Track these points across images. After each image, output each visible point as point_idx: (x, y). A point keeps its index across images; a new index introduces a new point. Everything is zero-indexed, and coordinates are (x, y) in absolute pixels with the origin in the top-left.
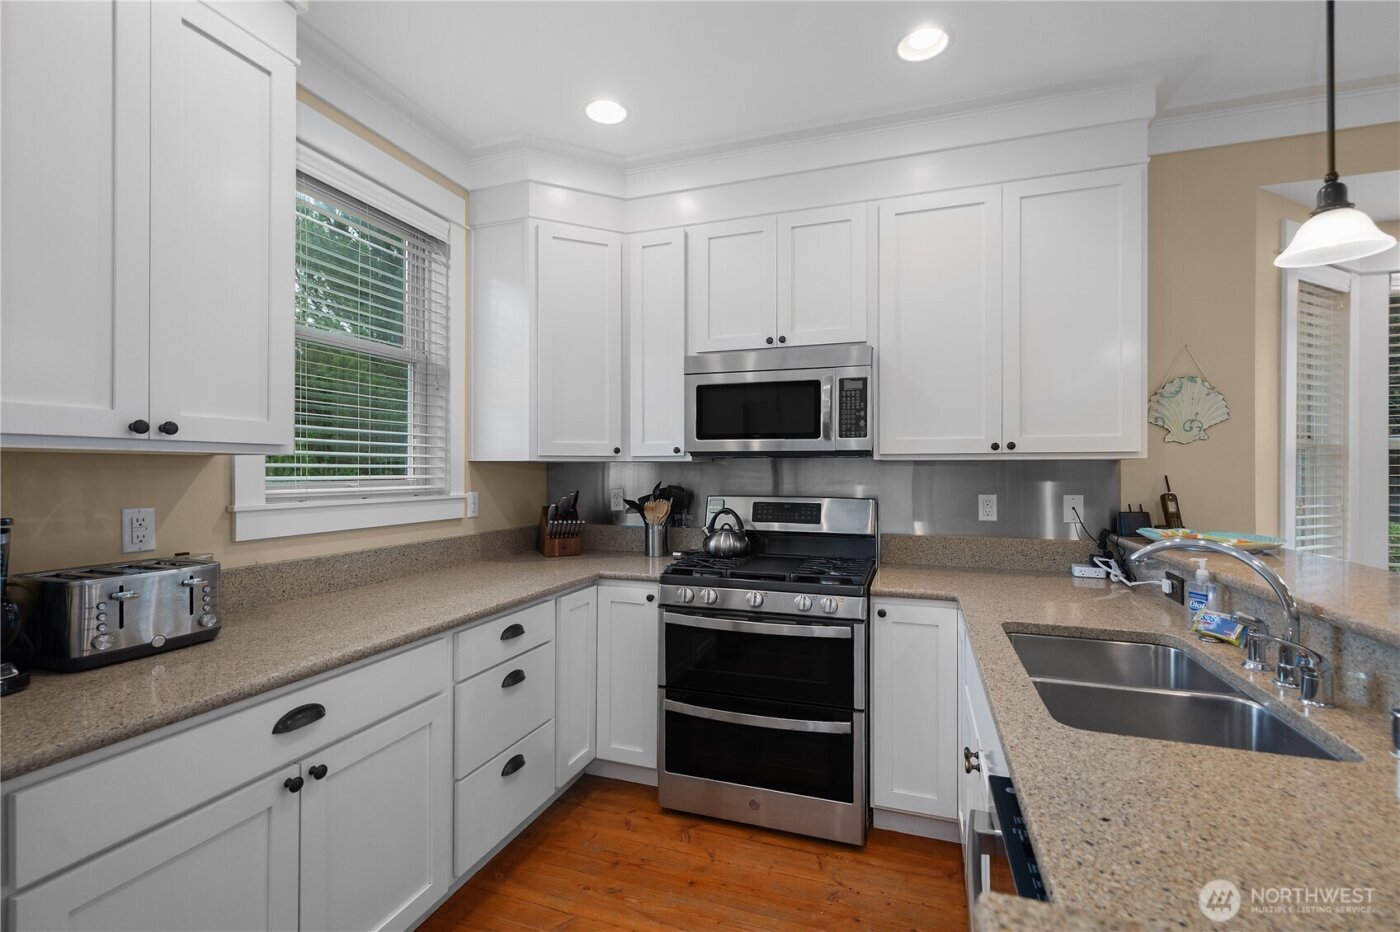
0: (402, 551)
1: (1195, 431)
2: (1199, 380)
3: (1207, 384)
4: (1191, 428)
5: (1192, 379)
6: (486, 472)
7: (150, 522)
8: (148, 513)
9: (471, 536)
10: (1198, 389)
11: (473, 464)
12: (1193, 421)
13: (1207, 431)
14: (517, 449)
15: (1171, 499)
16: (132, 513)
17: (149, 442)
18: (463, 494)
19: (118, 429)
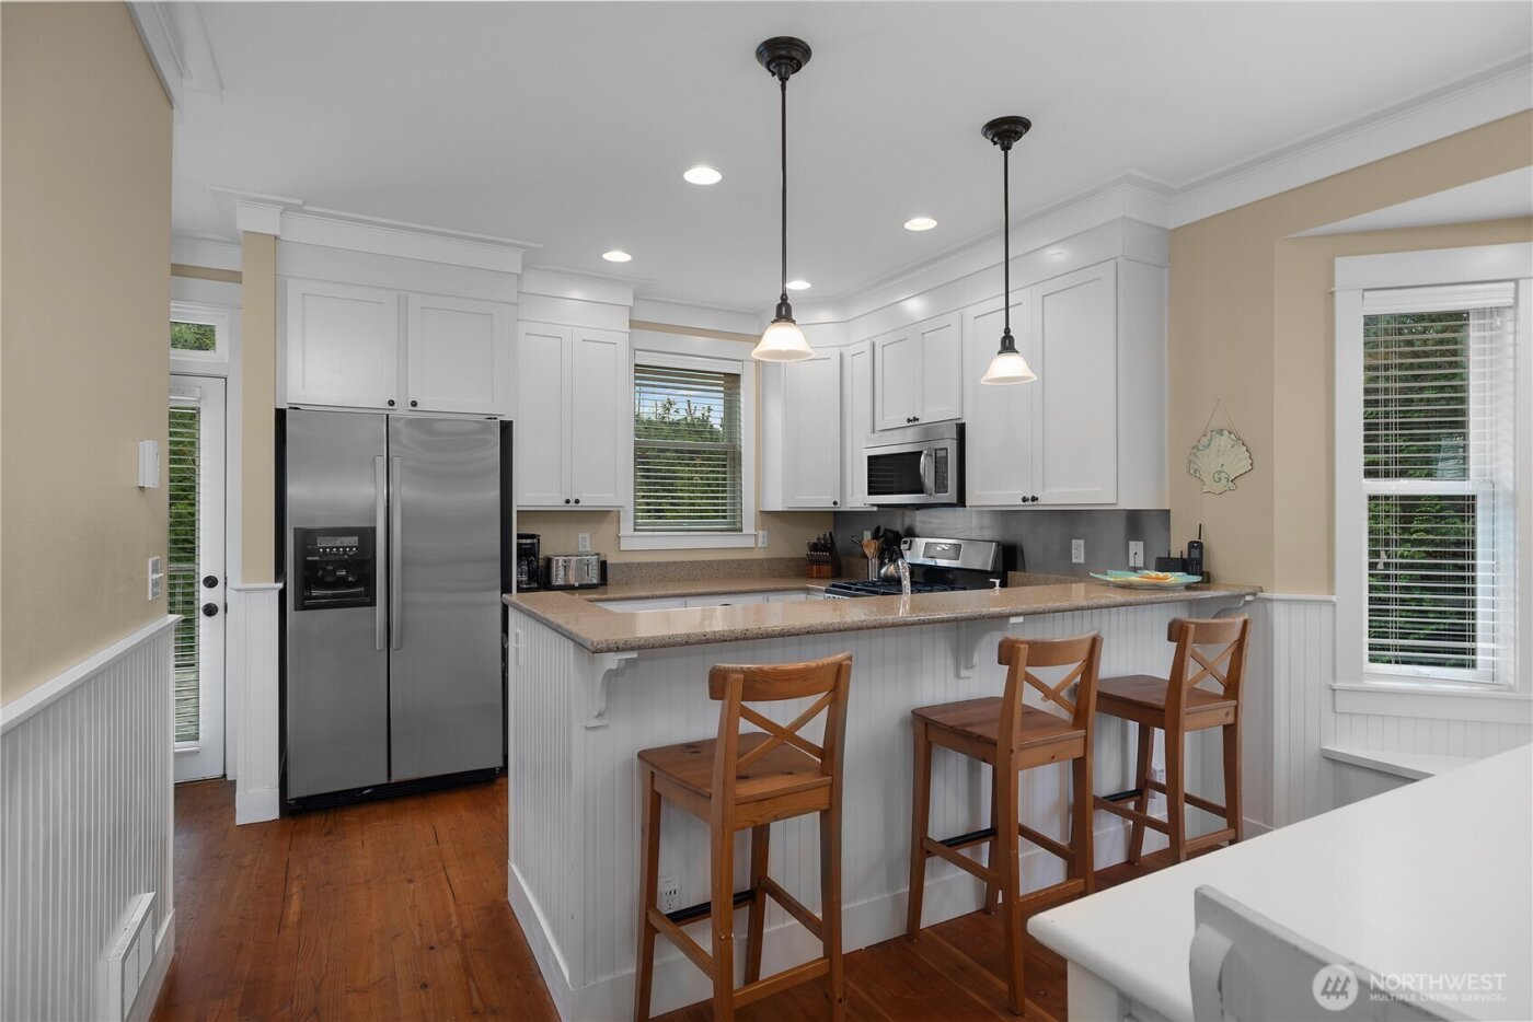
0: (709, 564)
1: (1224, 481)
2: (1226, 433)
3: (1233, 436)
4: (1220, 479)
5: (1220, 432)
6: (770, 517)
7: (588, 540)
8: (587, 535)
9: (760, 560)
10: (1224, 441)
11: (762, 512)
12: (1220, 472)
13: (1235, 482)
14: (776, 503)
15: (1196, 546)
16: (581, 535)
17: (572, 507)
18: (753, 532)
19: (562, 503)
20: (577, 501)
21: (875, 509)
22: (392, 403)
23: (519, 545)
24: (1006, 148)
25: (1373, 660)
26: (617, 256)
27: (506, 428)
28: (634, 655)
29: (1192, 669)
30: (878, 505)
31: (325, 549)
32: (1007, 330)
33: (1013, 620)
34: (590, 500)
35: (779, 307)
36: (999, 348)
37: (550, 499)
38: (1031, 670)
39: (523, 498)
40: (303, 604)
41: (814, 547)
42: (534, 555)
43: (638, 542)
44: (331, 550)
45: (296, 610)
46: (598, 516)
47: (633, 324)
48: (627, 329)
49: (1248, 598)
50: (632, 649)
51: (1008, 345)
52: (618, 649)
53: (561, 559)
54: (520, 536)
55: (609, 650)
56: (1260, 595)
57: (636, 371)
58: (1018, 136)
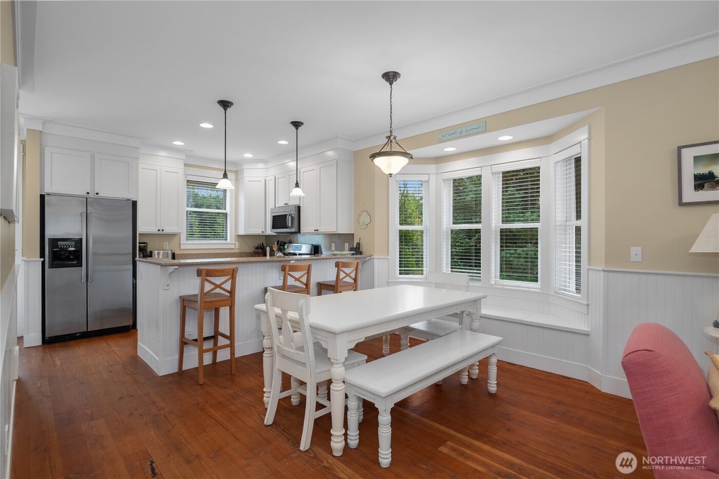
1: (365, 225)
3: (367, 212)
5: (364, 211)
7: (167, 245)
9: (237, 252)
10: (365, 214)
11: (238, 235)
12: (364, 223)
14: (242, 232)
15: (358, 244)
16: (165, 243)
17: (161, 232)
18: (234, 242)
19: (157, 231)
20: (163, 230)
21: (276, 234)
22: (88, 193)
23: (139, 246)
24: (297, 129)
25: (400, 274)
26: (178, 143)
27: (134, 204)
28: (177, 267)
29: (342, 275)
30: (277, 233)
31: (61, 246)
32: (297, 181)
33: (291, 262)
34: (168, 230)
35: (224, 174)
36: (295, 186)
37: (153, 229)
38: (289, 272)
39: (140, 229)
40: (52, 266)
41: (257, 248)
42: (145, 250)
43: (188, 245)
44: (64, 246)
45: (49, 268)
46: (172, 235)
47: (185, 165)
48: (183, 167)
49: (368, 258)
50: (176, 265)
51: (297, 185)
52: (172, 265)
53: (156, 252)
54: (140, 243)
55: (170, 266)
56: (372, 257)
57: (187, 183)
58: (300, 126)
